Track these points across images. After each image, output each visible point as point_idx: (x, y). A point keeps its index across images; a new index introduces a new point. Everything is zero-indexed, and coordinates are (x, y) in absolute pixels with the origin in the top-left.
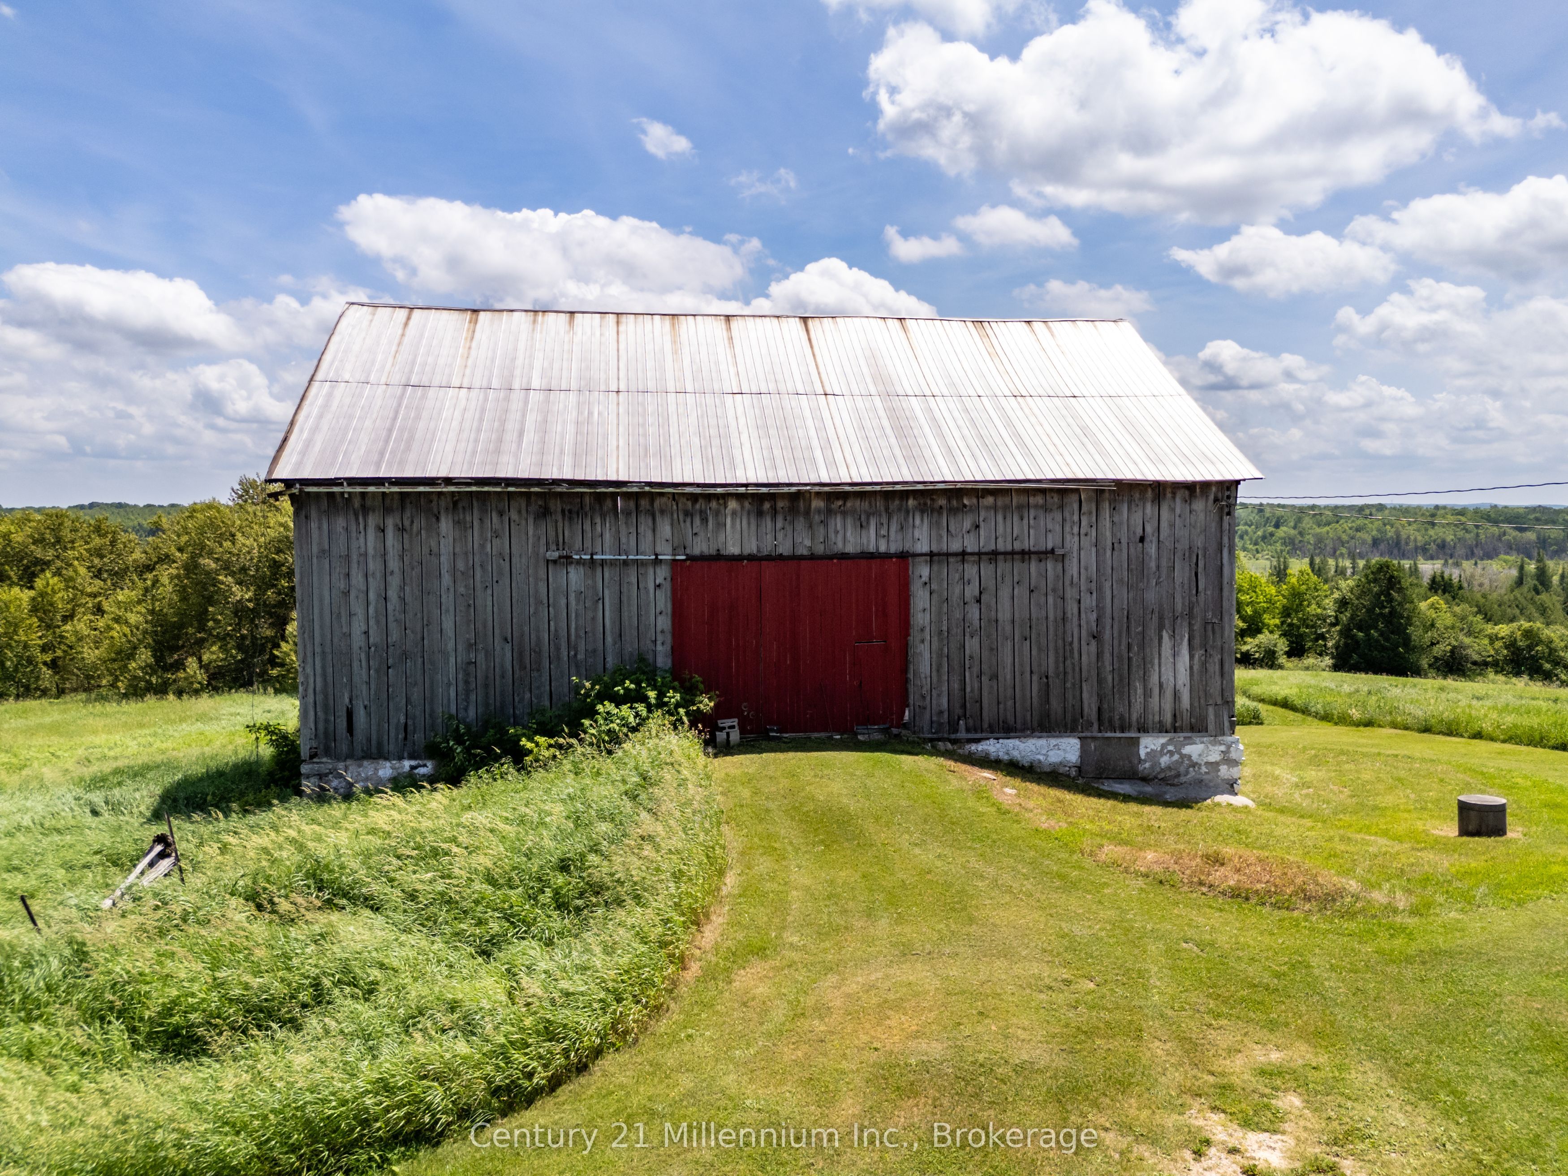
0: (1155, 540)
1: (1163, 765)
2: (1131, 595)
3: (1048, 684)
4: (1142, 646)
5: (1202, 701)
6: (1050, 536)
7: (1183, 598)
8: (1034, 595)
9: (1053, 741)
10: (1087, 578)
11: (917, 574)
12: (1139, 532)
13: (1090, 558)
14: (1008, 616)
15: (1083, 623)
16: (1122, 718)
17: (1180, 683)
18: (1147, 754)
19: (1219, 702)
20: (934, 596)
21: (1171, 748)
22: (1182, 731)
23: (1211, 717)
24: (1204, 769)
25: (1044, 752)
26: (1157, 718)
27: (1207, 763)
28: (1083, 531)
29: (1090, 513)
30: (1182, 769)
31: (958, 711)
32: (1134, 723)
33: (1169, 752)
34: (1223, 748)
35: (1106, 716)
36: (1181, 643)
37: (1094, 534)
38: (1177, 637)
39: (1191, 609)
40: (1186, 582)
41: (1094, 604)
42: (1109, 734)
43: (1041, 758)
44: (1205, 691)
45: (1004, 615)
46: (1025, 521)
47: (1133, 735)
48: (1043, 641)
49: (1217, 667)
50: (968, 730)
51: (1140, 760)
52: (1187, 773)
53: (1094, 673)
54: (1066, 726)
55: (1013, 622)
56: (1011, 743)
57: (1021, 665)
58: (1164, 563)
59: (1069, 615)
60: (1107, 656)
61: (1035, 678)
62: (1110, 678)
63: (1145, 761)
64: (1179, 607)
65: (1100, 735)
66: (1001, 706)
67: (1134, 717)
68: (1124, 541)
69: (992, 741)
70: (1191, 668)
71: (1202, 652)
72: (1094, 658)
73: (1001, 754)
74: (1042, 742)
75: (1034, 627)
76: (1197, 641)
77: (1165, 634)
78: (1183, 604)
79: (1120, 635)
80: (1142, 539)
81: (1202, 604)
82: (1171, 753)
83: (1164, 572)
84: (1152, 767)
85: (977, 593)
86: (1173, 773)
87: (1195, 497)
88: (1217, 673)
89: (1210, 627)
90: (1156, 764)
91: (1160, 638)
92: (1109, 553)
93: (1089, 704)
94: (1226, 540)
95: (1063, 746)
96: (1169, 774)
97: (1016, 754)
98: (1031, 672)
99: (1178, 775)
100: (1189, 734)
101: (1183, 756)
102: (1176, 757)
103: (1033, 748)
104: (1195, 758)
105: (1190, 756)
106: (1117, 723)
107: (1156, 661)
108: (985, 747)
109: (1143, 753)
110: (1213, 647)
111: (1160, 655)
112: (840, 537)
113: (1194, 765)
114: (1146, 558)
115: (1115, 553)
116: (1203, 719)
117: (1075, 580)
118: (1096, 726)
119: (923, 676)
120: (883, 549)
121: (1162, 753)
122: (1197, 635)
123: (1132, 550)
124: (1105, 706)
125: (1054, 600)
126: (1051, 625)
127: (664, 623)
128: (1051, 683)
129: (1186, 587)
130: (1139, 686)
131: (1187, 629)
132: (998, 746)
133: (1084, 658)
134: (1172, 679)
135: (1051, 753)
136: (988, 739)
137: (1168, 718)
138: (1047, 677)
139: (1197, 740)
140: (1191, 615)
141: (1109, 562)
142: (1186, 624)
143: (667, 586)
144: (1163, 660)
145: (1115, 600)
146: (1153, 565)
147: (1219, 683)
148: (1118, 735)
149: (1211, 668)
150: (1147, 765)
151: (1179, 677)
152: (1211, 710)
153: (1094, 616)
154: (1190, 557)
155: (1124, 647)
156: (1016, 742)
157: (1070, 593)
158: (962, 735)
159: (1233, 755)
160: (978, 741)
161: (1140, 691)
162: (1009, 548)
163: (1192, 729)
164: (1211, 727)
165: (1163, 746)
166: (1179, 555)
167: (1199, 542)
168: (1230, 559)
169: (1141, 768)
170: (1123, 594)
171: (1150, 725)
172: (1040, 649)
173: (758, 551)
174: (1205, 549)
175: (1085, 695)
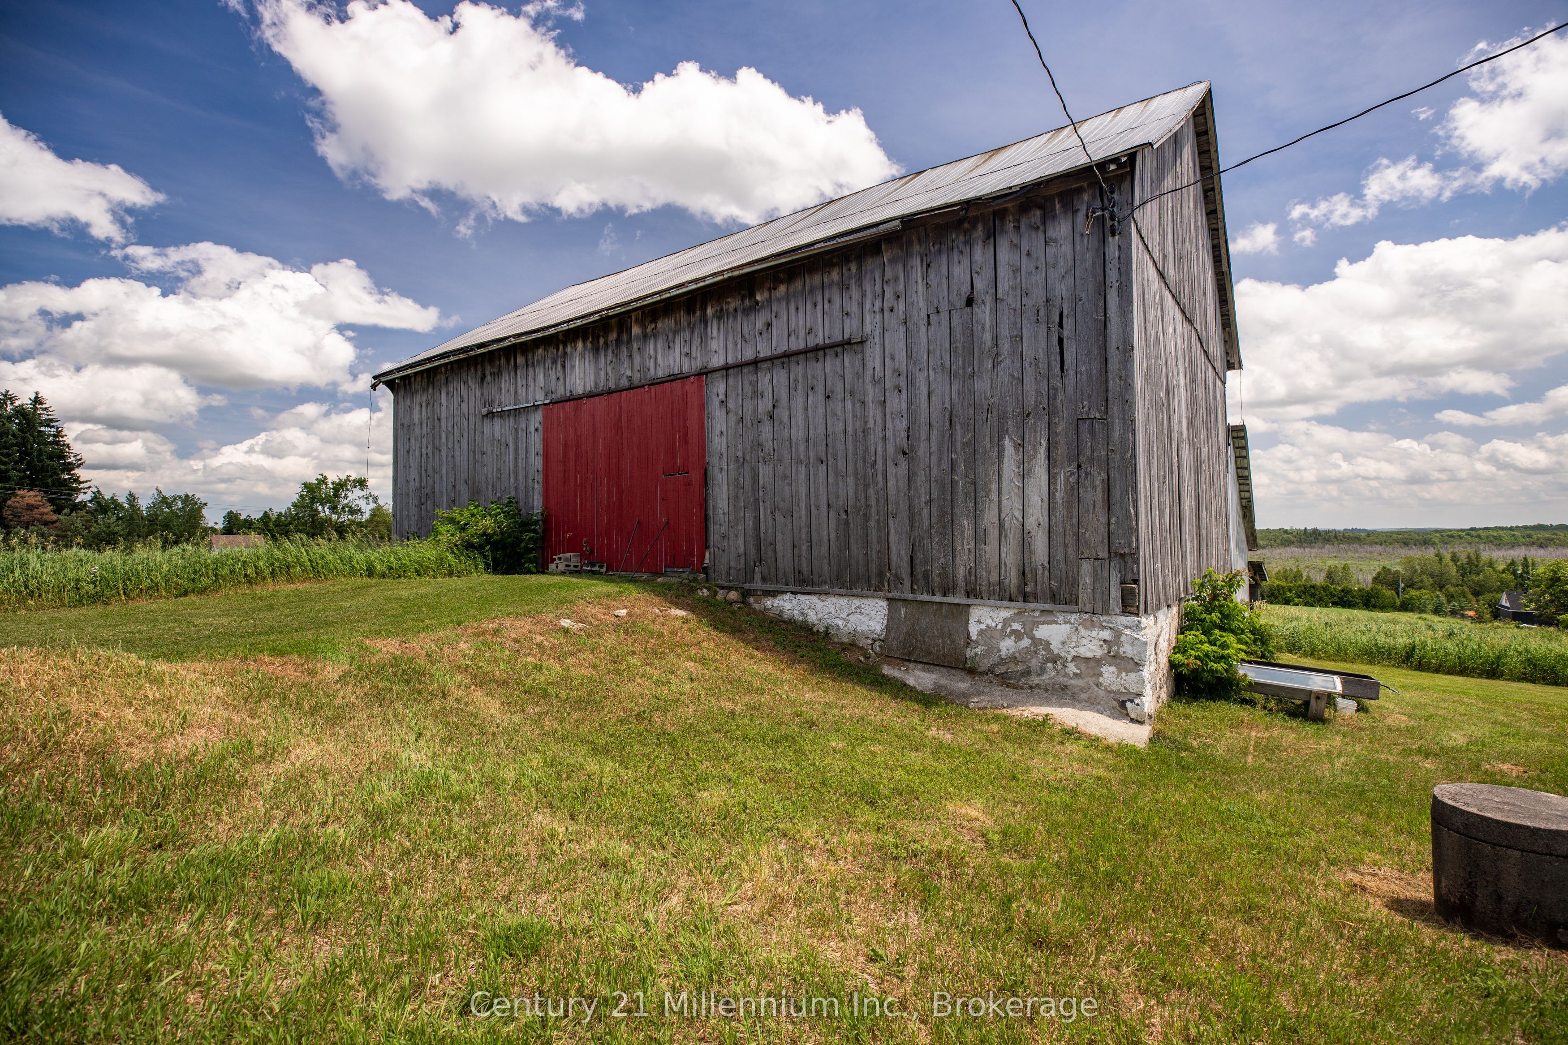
0: (989, 299)
1: (1003, 654)
2: (955, 388)
3: (847, 523)
4: (972, 463)
5: (1071, 552)
6: (847, 321)
7: (1037, 382)
8: (830, 402)
9: (856, 602)
10: (894, 371)
11: (715, 391)
12: (966, 289)
13: (896, 342)
14: (802, 433)
15: (889, 433)
16: (944, 575)
17: (1031, 522)
18: (981, 632)
19: (1103, 553)
20: (731, 415)
21: (1016, 626)
22: (1036, 599)
23: (1087, 579)
24: (1072, 668)
25: (844, 615)
26: (994, 577)
27: (1075, 658)
28: (886, 305)
29: (896, 279)
30: (1034, 663)
31: (753, 554)
32: (961, 583)
33: (1014, 632)
34: (1106, 635)
35: (919, 569)
36: (1035, 456)
37: (902, 307)
38: (1029, 448)
39: (1051, 398)
40: (1042, 355)
41: (904, 406)
42: (926, 597)
43: (841, 623)
44: (1077, 535)
45: (798, 433)
46: (819, 307)
47: (957, 601)
48: (841, 463)
49: (1099, 494)
50: (764, 580)
51: (968, 641)
52: (1042, 671)
53: (903, 505)
54: (868, 581)
55: (807, 441)
56: (807, 600)
57: (817, 496)
58: (1005, 332)
59: (871, 425)
60: (922, 478)
61: (832, 514)
62: (926, 512)
63: (977, 643)
64: (1031, 399)
65: (911, 597)
66: (796, 551)
67: (961, 572)
68: (944, 308)
69: (788, 596)
70: (1051, 495)
71: (1073, 467)
72: (903, 484)
73: (796, 613)
74: (843, 602)
75: (830, 444)
76: (1061, 453)
77: (1008, 444)
78: (1037, 391)
79: (940, 449)
80: (970, 302)
81: (1070, 390)
82: (1018, 636)
83: (1005, 345)
84: (987, 654)
85: (770, 407)
86: (1020, 667)
87: (1054, 217)
88: (1099, 504)
89: (1084, 427)
90: (993, 649)
91: (1001, 449)
92: (923, 329)
93: (899, 551)
94: (1113, 276)
95: (866, 610)
96: (1013, 668)
97: (812, 617)
98: (829, 506)
99: (1028, 673)
100: (1047, 607)
101: (1036, 642)
102: (1026, 642)
103: (832, 610)
104: (1055, 646)
105: (1048, 643)
106: (936, 581)
107: (994, 486)
108: (781, 603)
109: (974, 630)
110: (1091, 460)
111: (1000, 476)
112: (652, 361)
113: (1055, 659)
114: (977, 328)
115: (932, 328)
116: (1073, 582)
117: (879, 373)
118: (907, 583)
119: (721, 512)
120: (686, 369)
121: (1004, 635)
122: (1062, 441)
123: (956, 321)
124: (920, 555)
125: (853, 406)
126: (850, 439)
127: (538, 463)
128: (851, 521)
129: (1043, 364)
130: (966, 523)
131: (1044, 433)
132: (794, 602)
133: (890, 484)
134: (1018, 514)
135: (852, 618)
136: (784, 592)
137: (1012, 578)
138: (846, 511)
139: (1061, 619)
140: (1051, 412)
141: (924, 344)
142: (1042, 424)
143: (541, 429)
144: (1005, 483)
145: (933, 398)
146: (987, 337)
147: (1104, 520)
148: (938, 598)
149: (1086, 495)
150: (979, 650)
151: (1029, 511)
152: (1086, 567)
153: (904, 424)
154: (1048, 315)
155: (945, 465)
156: (814, 599)
157: (871, 394)
158: (758, 584)
159: (1127, 650)
160: (774, 594)
161: (968, 533)
162: (802, 346)
163: (1054, 598)
164: (1084, 596)
165: (1006, 622)
166: (1030, 313)
167: (1062, 289)
168: (1121, 307)
169: (969, 653)
170: (942, 387)
171: (984, 588)
172: (837, 474)
173: (596, 387)
174: (1075, 299)
175: (893, 538)
